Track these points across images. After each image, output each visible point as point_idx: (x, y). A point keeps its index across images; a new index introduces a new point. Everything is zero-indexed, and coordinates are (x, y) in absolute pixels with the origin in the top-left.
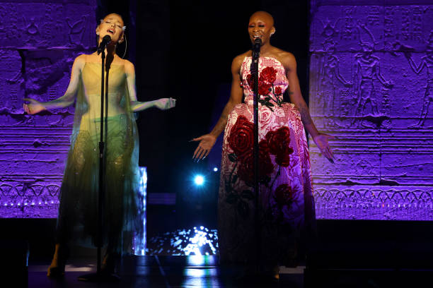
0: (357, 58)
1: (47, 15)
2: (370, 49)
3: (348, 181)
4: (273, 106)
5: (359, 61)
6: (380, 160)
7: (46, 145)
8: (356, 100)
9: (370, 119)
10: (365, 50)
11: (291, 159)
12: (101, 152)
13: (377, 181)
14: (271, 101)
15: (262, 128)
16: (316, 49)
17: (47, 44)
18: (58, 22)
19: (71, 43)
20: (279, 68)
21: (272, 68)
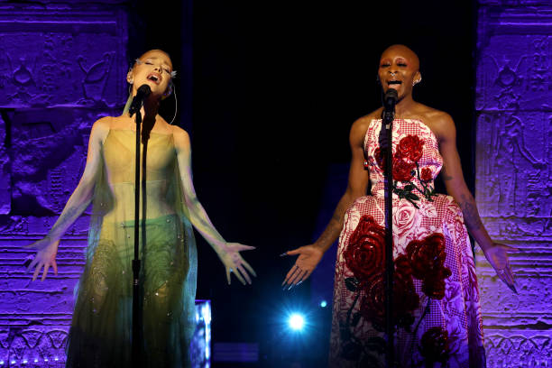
1: (46, 51)
3: (539, 322)
4: (417, 199)
11: (447, 286)
14: (414, 192)
15: (400, 235)
16: (487, 106)
17: (46, 101)
18: (64, 64)
19: (86, 99)
20: (427, 137)
21: (416, 136)
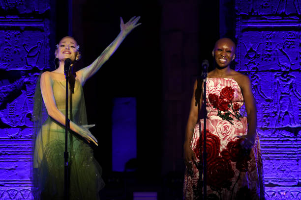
0: (276, 76)
1: (6, 40)
2: (287, 69)
3: (270, 183)
5: (278, 79)
6: (298, 164)
7: (6, 154)
8: (275, 113)
9: (288, 129)
10: (283, 70)
11: (249, 165)
12: (66, 160)
13: (295, 183)
14: (231, 116)
15: (223, 139)
16: (240, 69)
17: (6, 67)
18: (16, 47)
19: (28, 65)
20: (236, 87)
21: (230, 87)
